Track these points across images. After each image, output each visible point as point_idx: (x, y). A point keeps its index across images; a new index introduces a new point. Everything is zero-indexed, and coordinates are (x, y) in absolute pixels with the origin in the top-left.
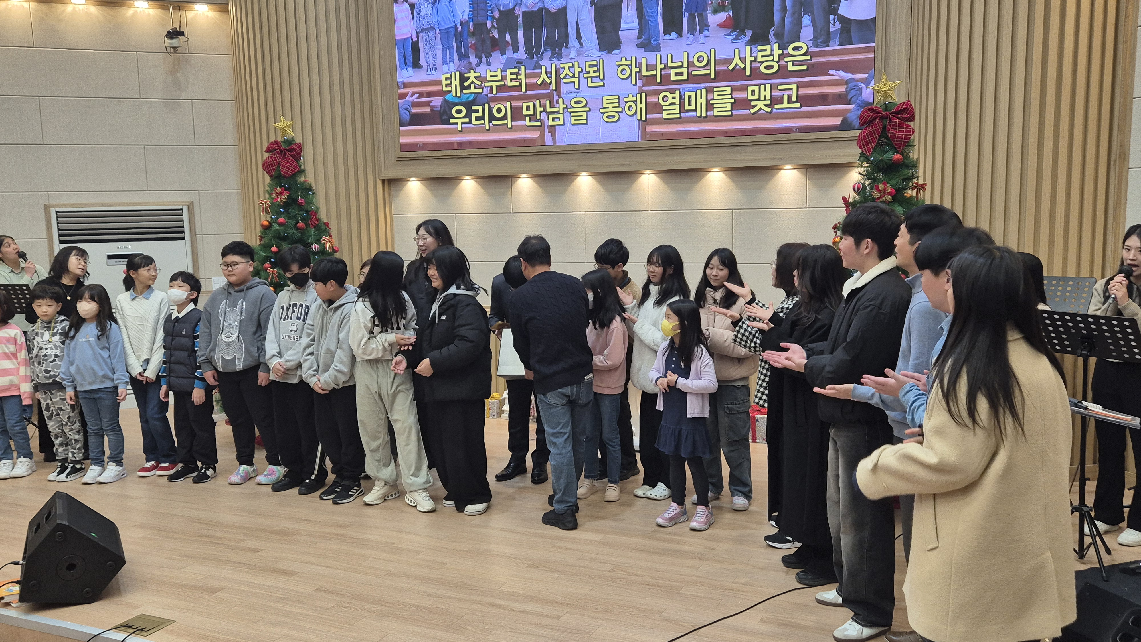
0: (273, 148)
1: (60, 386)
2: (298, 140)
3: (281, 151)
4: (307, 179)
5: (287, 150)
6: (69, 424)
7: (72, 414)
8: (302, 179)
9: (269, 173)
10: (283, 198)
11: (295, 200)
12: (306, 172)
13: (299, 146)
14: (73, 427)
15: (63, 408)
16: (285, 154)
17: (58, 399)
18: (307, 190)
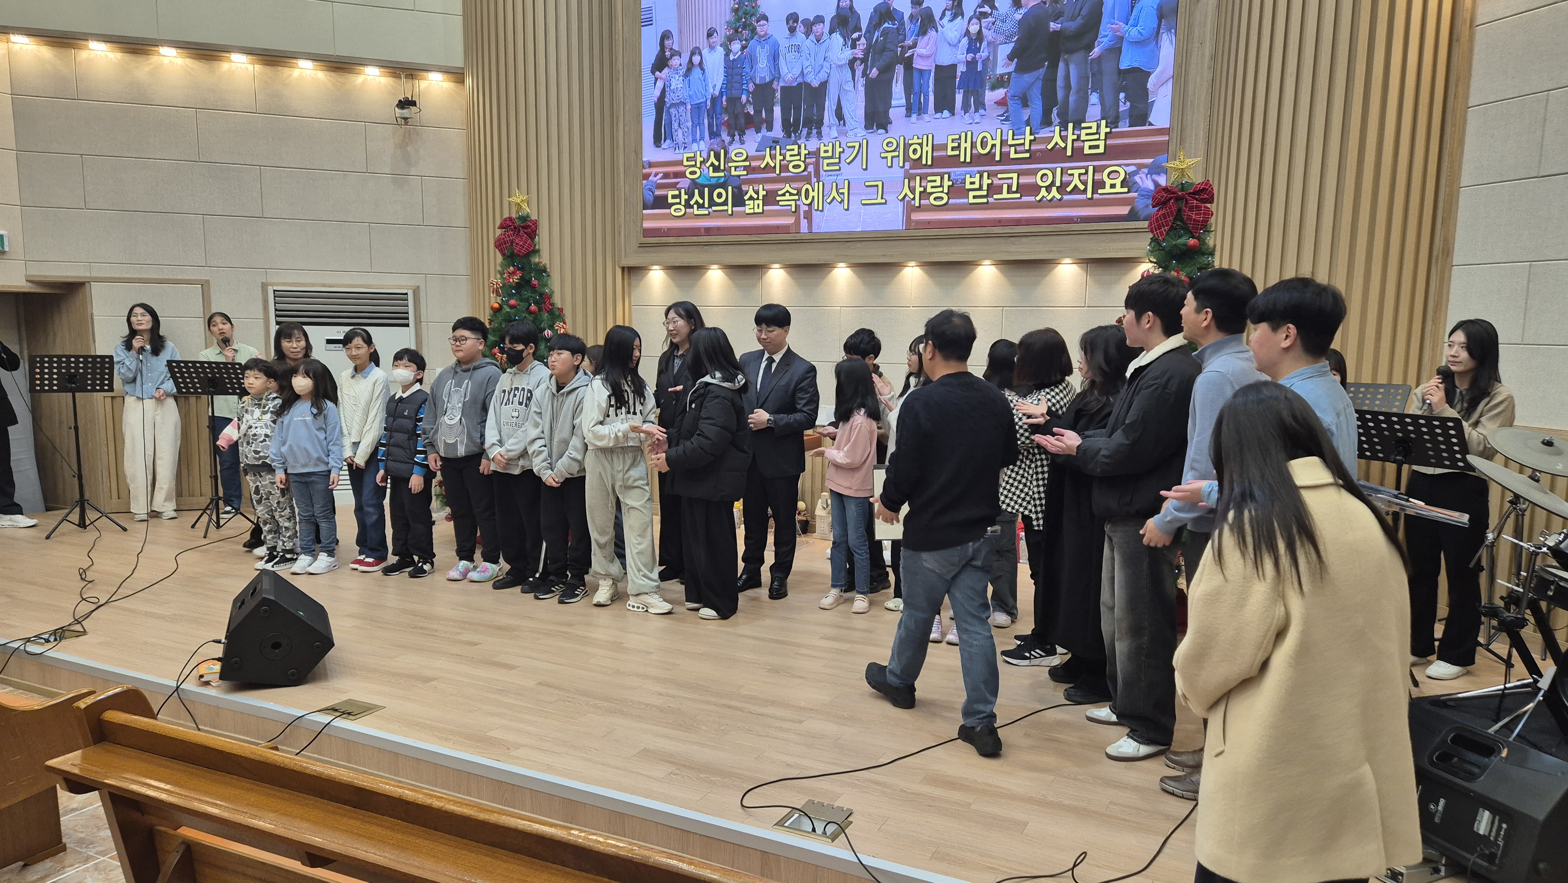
0: (507, 224)
1: (270, 469)
2: (534, 217)
3: (515, 228)
4: (541, 260)
5: (523, 227)
6: (279, 510)
7: (282, 500)
8: (537, 260)
9: (501, 251)
10: (515, 279)
11: (529, 282)
12: (541, 252)
13: (535, 223)
14: (282, 514)
15: (273, 492)
16: (519, 231)
17: (267, 482)
18: (542, 271)
